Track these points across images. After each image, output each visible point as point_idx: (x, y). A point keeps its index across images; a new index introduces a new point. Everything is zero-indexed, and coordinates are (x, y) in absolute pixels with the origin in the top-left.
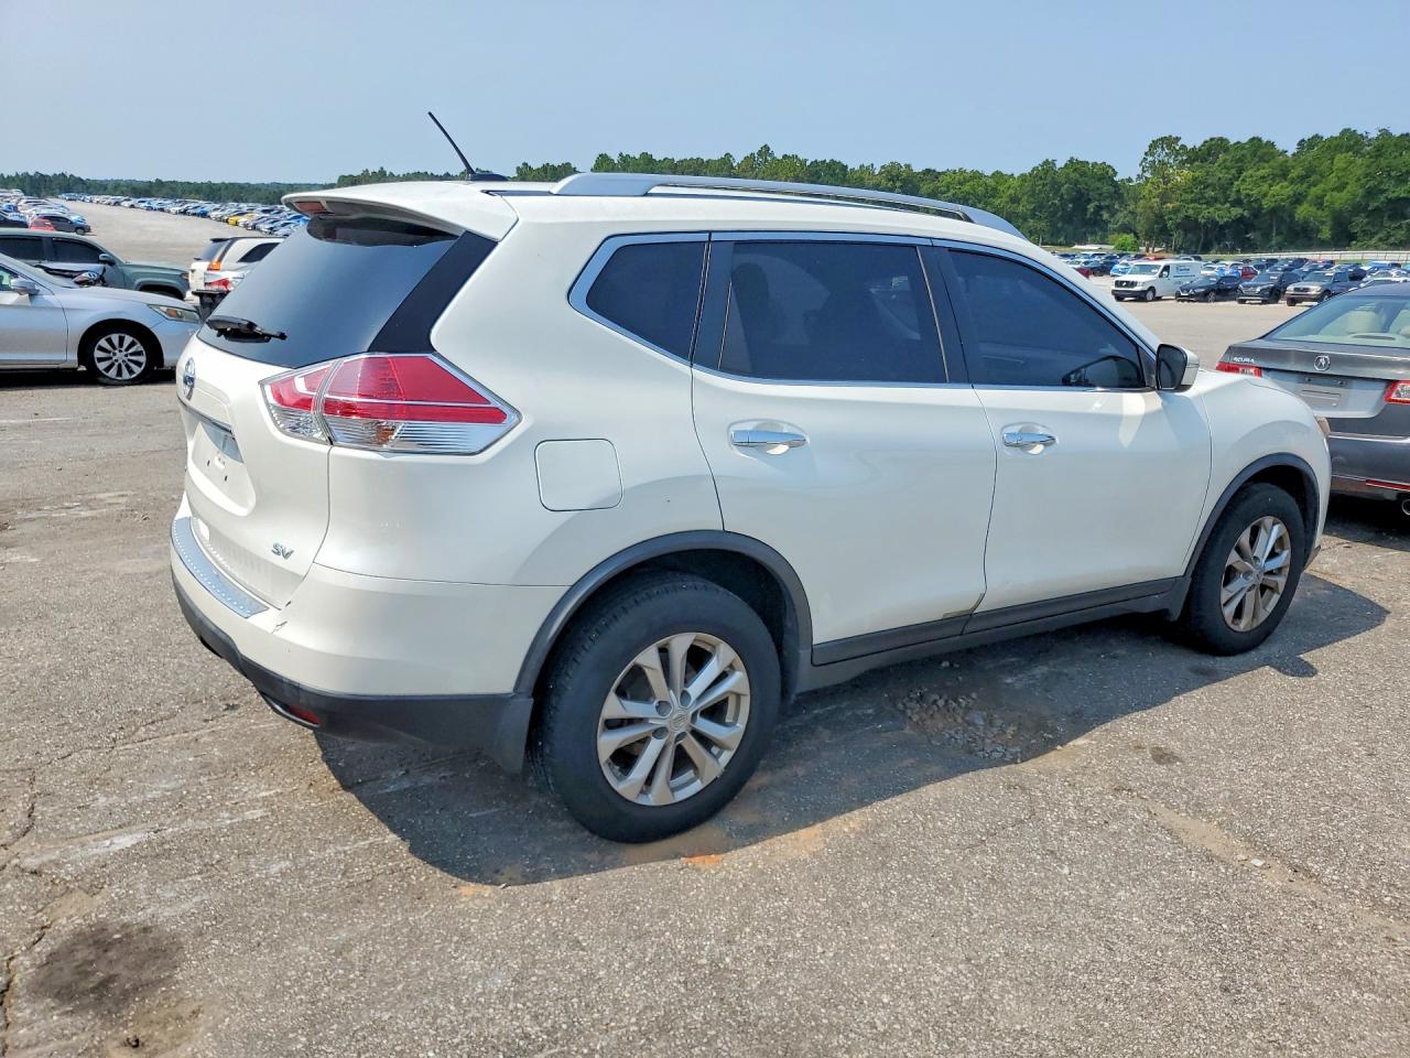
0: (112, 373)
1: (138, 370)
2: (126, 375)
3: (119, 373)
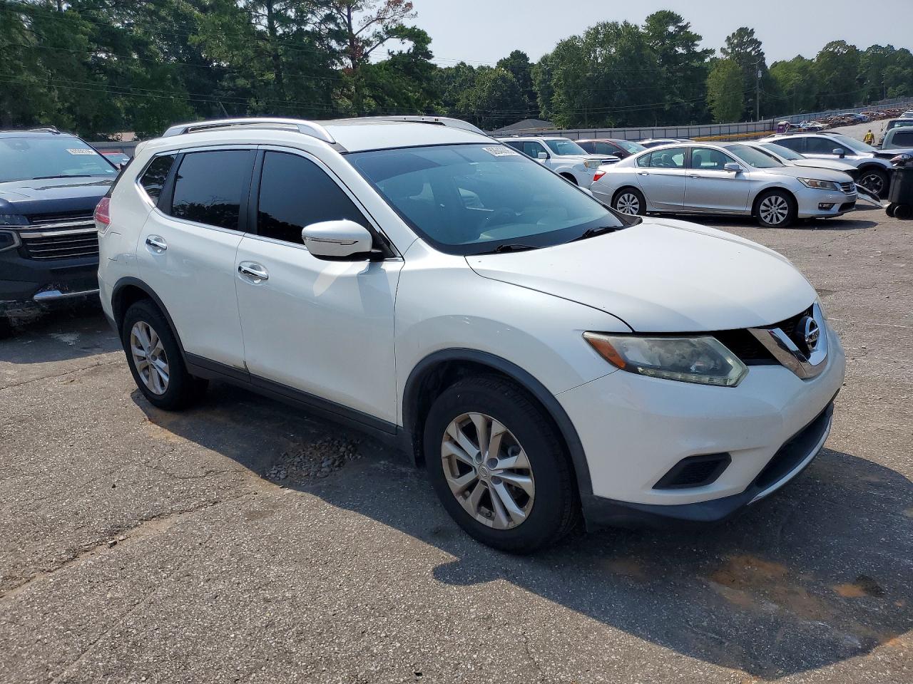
0: (767, 220)
1: (782, 219)
2: (775, 222)
3: (771, 220)
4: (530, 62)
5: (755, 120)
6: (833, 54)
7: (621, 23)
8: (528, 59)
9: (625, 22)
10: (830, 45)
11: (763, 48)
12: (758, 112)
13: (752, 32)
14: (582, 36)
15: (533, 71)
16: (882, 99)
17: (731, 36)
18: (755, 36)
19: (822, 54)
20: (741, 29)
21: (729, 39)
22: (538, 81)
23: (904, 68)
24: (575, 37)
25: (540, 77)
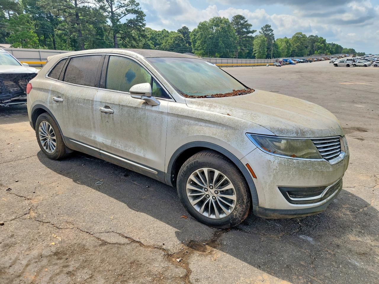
4: (189, 31)
5: (271, 58)
6: (297, 37)
7: (222, 18)
8: (188, 30)
9: (224, 17)
10: (297, 34)
11: (274, 32)
12: (272, 56)
13: (270, 26)
14: (208, 21)
15: (190, 34)
16: (313, 54)
17: (263, 27)
18: (271, 28)
19: (294, 37)
20: (266, 25)
21: (262, 28)
22: (192, 38)
23: (321, 44)
24: (206, 22)
25: (193, 37)
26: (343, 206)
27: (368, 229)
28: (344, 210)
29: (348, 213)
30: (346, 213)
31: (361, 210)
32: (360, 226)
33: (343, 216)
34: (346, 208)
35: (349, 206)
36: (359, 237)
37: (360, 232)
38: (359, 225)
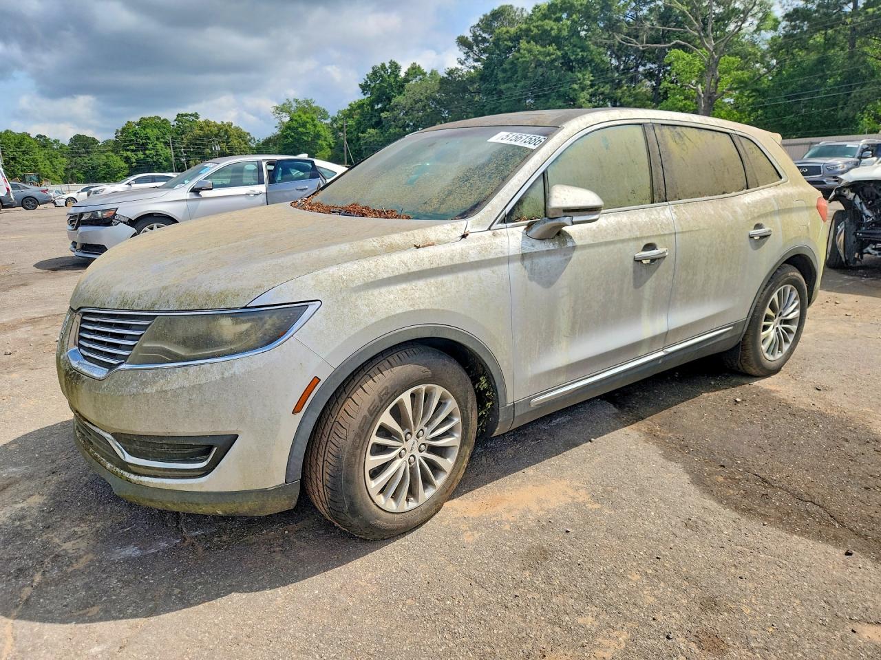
26: (91, 556)
27: (5, 535)
28: (83, 545)
29: (68, 546)
30: (73, 542)
31: (38, 578)
32: (26, 530)
33: (76, 529)
34: (81, 557)
35: (76, 566)
36: (23, 509)
37: (23, 518)
38: (28, 531)
